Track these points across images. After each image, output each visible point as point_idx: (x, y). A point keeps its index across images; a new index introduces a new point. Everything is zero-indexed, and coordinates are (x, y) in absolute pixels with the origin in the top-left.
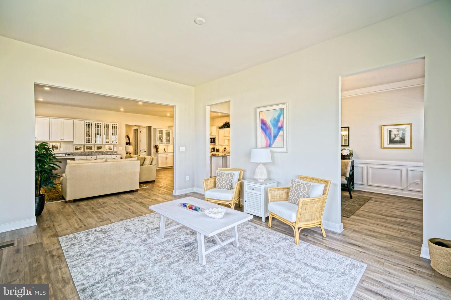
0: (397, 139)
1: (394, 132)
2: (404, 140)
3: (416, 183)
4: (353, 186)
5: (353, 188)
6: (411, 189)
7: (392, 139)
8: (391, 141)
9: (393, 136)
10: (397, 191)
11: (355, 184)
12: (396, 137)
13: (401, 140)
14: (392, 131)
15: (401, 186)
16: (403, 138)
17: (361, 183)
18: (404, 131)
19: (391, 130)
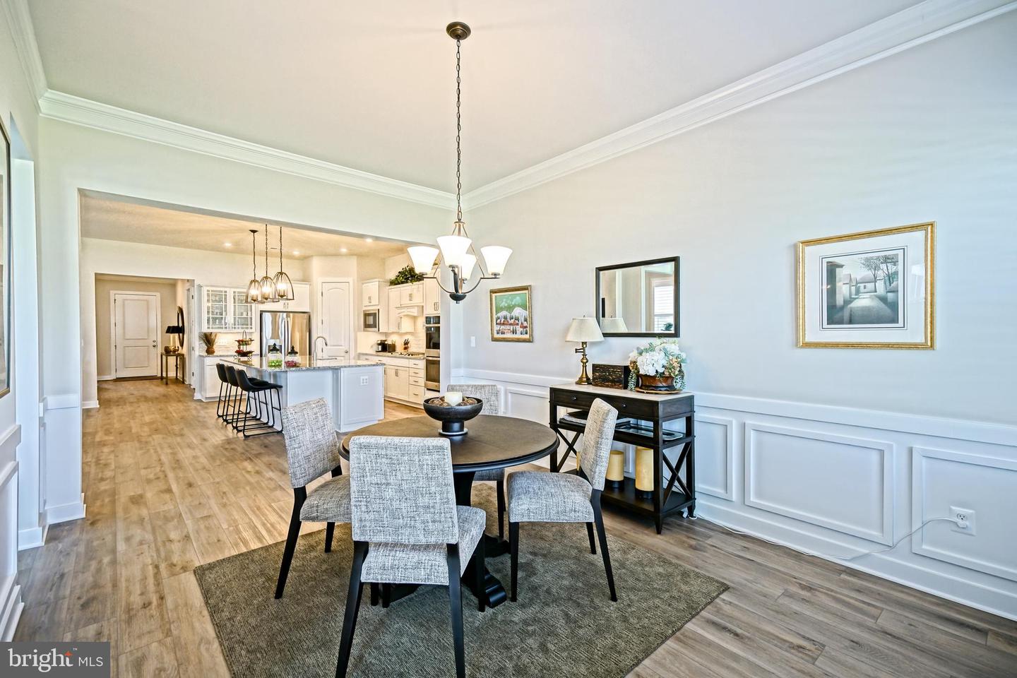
0: (864, 302)
1: (852, 270)
2: (894, 306)
3: (956, 524)
4: (689, 503)
5: (691, 510)
6: (927, 548)
7: (840, 301)
8: (836, 314)
9: (843, 290)
10: (862, 549)
11: (697, 495)
12: (858, 292)
13: (882, 305)
14: (842, 266)
15: (882, 530)
16: (890, 296)
17: (719, 491)
18: (895, 263)
19: (838, 260)
